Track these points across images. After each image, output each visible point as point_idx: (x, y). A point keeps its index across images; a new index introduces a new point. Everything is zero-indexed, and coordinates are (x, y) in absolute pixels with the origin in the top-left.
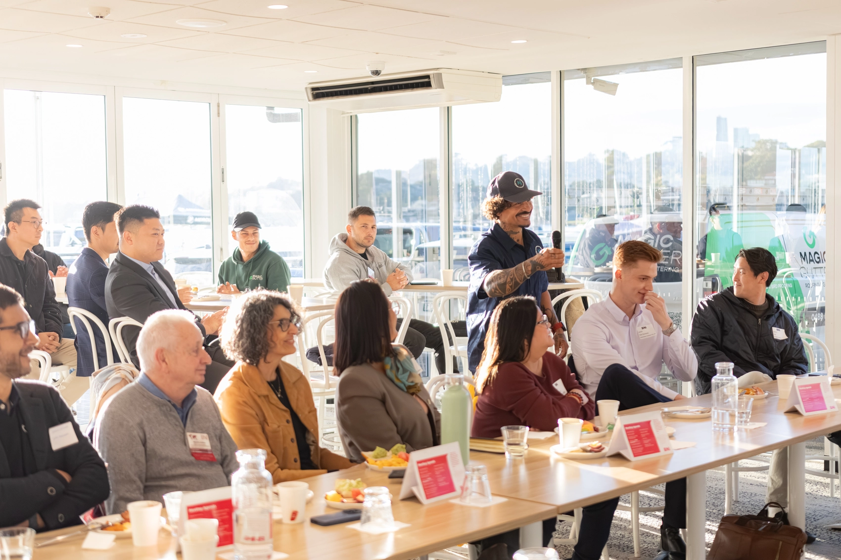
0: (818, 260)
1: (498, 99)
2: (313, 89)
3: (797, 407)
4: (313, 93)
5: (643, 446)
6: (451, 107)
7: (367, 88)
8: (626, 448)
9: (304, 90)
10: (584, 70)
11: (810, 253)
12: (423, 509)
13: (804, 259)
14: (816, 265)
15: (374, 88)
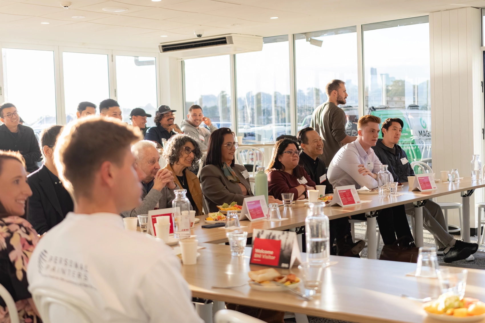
0: (428, 135)
1: (261, 50)
2: (163, 46)
3: (418, 188)
4: (163, 49)
5: (348, 201)
6: (235, 54)
7: (192, 45)
8: (340, 202)
9: (158, 48)
10: (305, 33)
11: (424, 131)
12: (251, 223)
13: (421, 134)
14: (428, 138)
15: (196, 45)
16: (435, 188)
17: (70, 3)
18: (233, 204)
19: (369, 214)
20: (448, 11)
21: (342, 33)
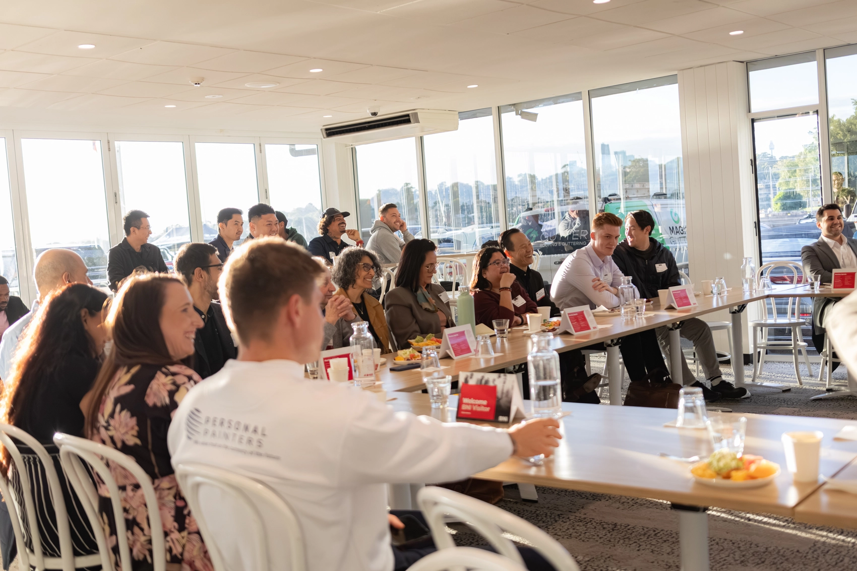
0: (682, 232)
1: (456, 129)
2: (327, 130)
3: (673, 305)
4: (326, 133)
5: (580, 326)
6: (423, 136)
7: (365, 127)
8: (570, 328)
9: (320, 131)
10: (514, 105)
11: (676, 227)
12: (454, 362)
13: (673, 232)
14: (681, 236)
15: (370, 126)
16: (694, 304)
17: (203, 79)
18: (429, 337)
19: (609, 342)
20: (703, 67)
21: (563, 102)
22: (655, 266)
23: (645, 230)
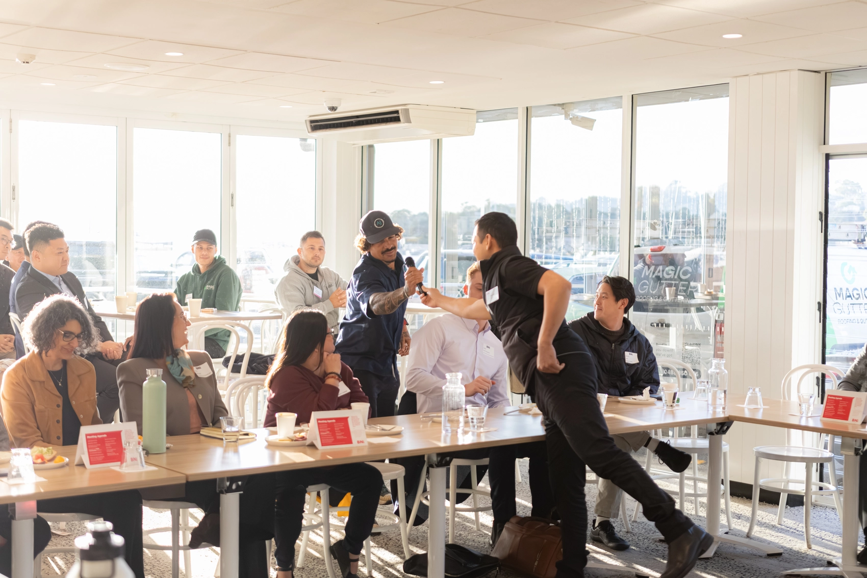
0: (858, 296)
2: (312, 122)
4: (311, 126)
6: (441, 139)
7: (352, 122)
8: (317, 439)
9: (304, 121)
11: (847, 289)
13: (840, 296)
14: (854, 301)
15: (359, 121)
20: (761, 76)
21: (601, 109)
22: (624, 353)
23: (620, 302)
